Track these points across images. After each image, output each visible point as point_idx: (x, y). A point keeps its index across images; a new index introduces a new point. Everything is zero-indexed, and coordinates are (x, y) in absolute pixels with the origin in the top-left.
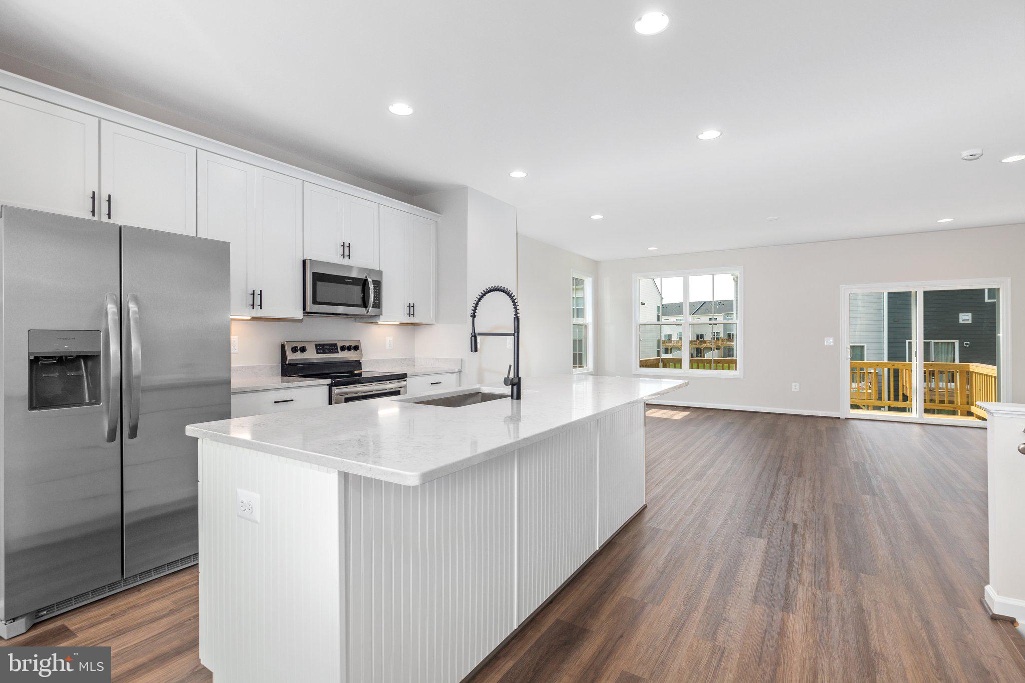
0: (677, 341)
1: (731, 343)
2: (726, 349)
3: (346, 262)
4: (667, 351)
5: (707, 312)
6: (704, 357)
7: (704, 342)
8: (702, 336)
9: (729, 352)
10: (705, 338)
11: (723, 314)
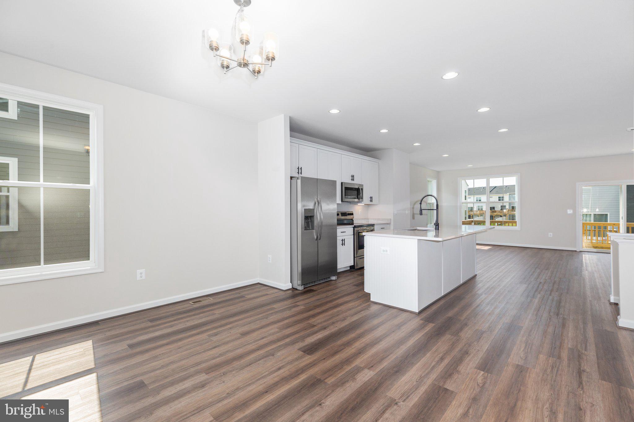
0: (477, 211)
1: (514, 212)
2: (510, 216)
3: (353, 182)
4: (469, 217)
5: (497, 193)
6: (495, 220)
7: (495, 212)
8: (494, 208)
9: (513, 217)
10: (496, 209)
11: (508, 194)
